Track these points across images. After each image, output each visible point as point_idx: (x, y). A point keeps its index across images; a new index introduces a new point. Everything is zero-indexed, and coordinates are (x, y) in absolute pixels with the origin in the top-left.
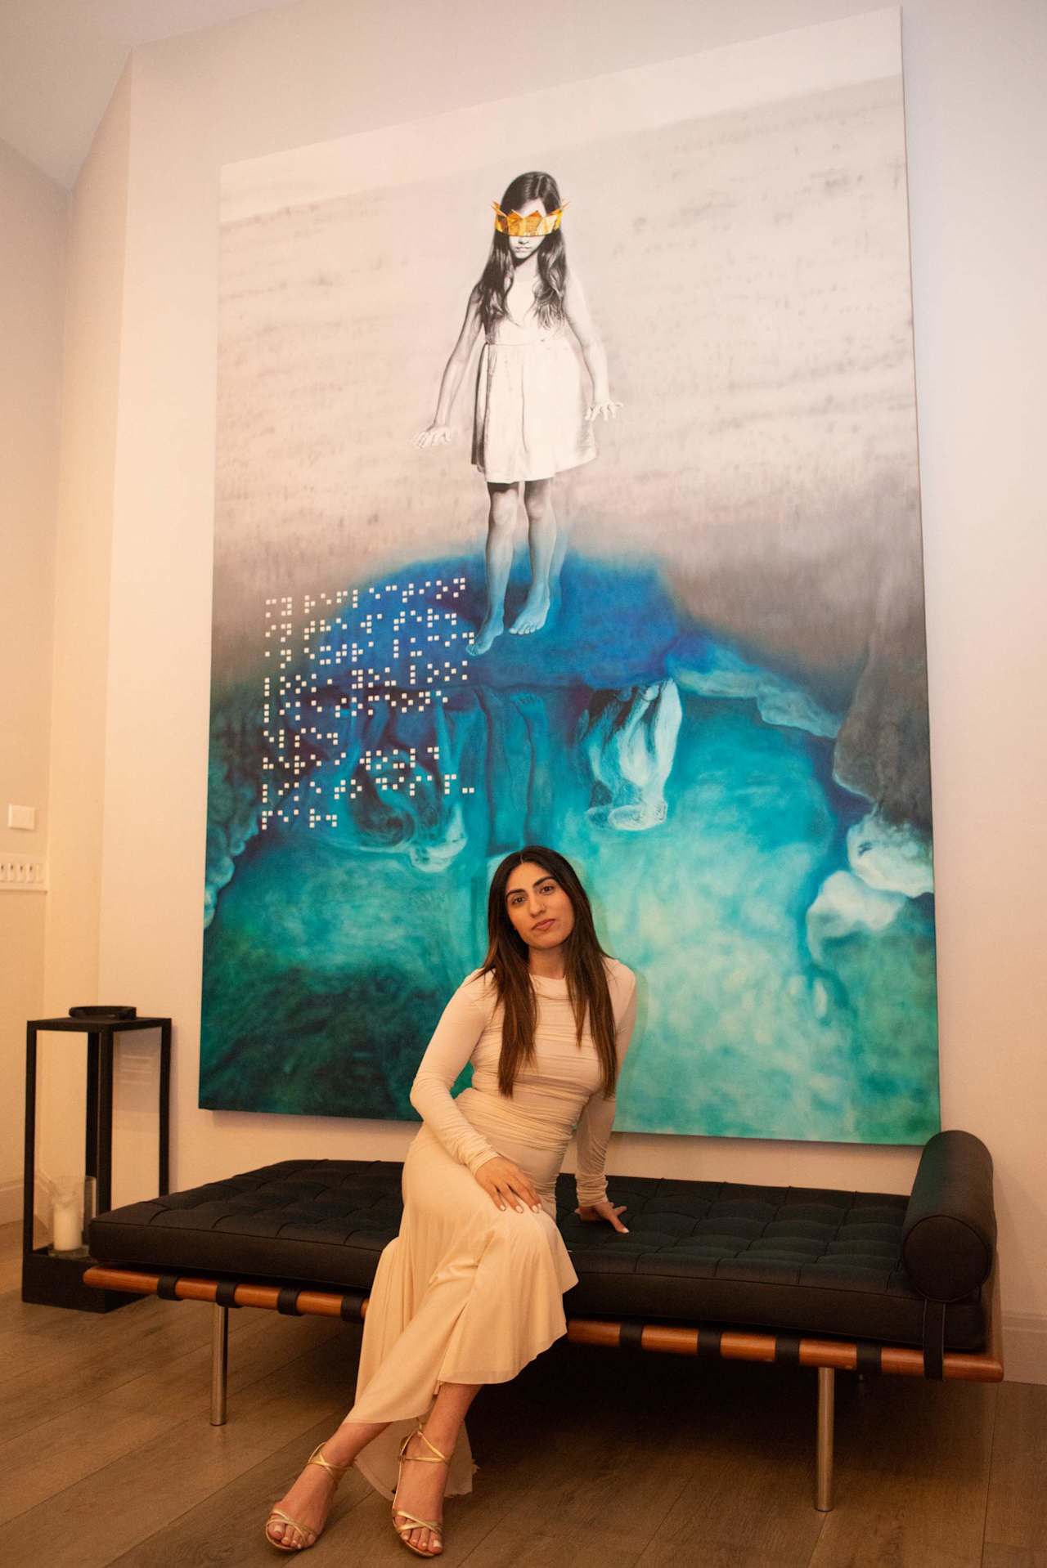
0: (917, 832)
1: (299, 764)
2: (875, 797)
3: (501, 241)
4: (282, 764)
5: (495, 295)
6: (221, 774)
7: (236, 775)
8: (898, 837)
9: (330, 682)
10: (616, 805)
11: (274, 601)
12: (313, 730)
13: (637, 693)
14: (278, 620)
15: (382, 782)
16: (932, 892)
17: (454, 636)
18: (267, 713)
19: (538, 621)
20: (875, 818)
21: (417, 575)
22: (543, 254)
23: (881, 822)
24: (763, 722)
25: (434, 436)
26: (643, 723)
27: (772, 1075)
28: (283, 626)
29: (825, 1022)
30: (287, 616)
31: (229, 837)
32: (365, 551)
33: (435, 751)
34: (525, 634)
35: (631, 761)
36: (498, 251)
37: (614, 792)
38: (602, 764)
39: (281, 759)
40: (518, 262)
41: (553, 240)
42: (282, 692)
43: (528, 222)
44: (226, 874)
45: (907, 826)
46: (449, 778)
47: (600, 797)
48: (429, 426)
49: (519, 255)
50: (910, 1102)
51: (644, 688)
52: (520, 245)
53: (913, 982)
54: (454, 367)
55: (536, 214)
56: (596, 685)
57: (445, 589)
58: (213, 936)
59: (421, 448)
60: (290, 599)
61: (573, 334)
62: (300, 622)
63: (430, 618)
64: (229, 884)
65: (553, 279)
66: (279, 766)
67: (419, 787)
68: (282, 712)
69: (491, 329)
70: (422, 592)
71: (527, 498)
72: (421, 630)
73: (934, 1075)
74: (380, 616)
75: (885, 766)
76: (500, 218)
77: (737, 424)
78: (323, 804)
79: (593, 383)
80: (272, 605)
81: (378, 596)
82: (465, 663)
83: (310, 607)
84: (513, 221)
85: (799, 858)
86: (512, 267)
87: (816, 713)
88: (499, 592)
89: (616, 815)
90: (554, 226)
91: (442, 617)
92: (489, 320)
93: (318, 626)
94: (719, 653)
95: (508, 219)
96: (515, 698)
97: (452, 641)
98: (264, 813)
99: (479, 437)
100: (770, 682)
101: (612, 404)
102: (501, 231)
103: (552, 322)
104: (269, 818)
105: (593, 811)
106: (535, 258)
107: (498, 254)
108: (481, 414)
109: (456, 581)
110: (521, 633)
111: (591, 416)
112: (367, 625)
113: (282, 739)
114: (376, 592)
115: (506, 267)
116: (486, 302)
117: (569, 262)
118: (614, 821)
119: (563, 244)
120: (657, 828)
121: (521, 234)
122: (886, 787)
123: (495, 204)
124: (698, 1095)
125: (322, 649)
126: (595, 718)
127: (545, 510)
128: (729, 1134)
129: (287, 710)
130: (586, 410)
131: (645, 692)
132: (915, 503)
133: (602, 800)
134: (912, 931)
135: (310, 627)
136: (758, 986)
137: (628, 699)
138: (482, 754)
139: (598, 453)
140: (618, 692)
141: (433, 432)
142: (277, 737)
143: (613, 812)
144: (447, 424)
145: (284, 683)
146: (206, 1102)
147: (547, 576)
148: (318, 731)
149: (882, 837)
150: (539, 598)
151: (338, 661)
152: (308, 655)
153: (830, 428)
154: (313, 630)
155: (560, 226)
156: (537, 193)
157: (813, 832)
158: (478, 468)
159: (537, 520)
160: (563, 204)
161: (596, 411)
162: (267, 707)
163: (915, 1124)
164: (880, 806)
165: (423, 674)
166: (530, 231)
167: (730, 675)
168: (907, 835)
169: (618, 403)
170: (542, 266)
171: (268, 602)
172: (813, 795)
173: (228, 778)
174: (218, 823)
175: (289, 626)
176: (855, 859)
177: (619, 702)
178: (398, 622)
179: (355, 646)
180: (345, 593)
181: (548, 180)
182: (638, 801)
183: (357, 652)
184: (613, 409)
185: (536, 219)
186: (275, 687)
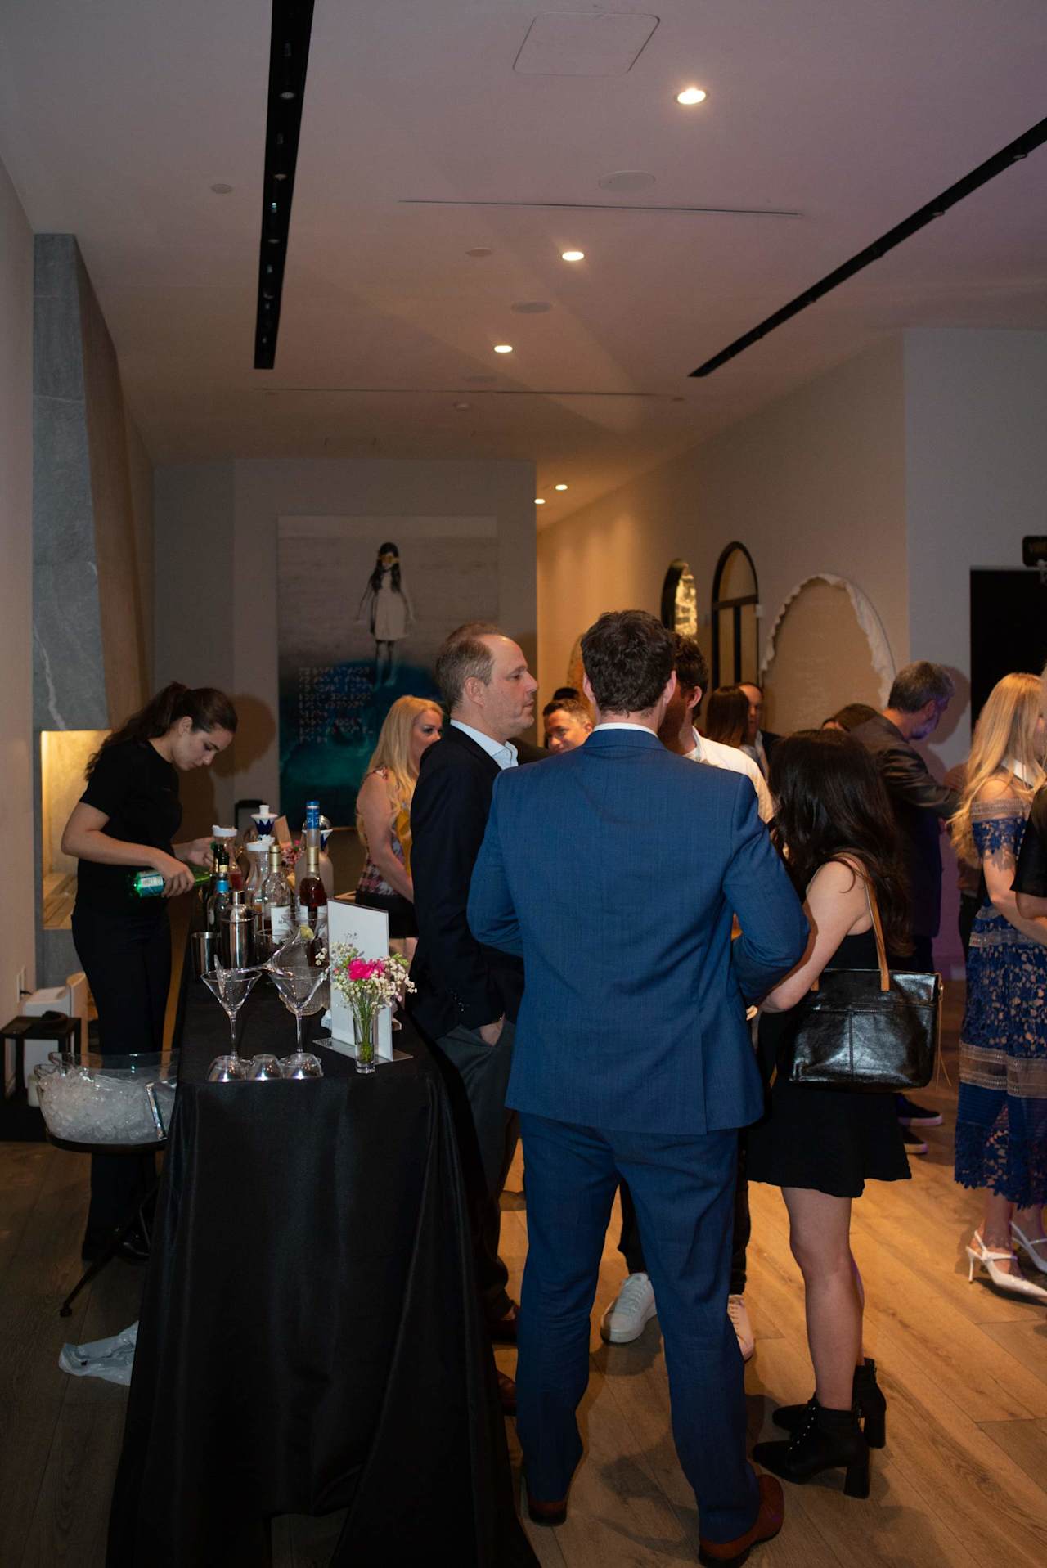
1: (313, 722)
5: (378, 580)
9: (324, 697)
11: (302, 668)
12: (318, 712)
14: (303, 674)
15: (342, 729)
18: (301, 705)
19: (392, 683)
21: (353, 665)
22: (393, 570)
25: (358, 622)
28: (306, 677)
30: (307, 674)
31: (288, 745)
32: (335, 656)
33: (360, 720)
39: (307, 720)
40: (385, 571)
41: (396, 567)
42: (307, 699)
43: (388, 559)
44: (288, 756)
46: (365, 729)
48: (357, 619)
49: (387, 568)
52: (385, 565)
54: (365, 602)
55: (390, 558)
57: (362, 671)
58: (284, 777)
59: (353, 626)
60: (308, 668)
61: (403, 597)
62: (312, 676)
63: (358, 679)
64: (289, 760)
65: (396, 579)
66: (306, 722)
67: (355, 731)
69: (376, 591)
70: (354, 671)
71: (388, 646)
72: (355, 683)
74: (340, 677)
76: (379, 556)
78: (322, 735)
79: (409, 613)
80: (302, 670)
81: (340, 671)
83: (316, 672)
86: (383, 572)
88: (380, 674)
90: (397, 561)
91: (361, 679)
92: (376, 588)
93: (319, 678)
95: (382, 557)
98: (302, 737)
99: (373, 624)
102: (379, 560)
103: (395, 592)
104: (303, 739)
106: (390, 571)
107: (378, 568)
108: (373, 617)
111: (408, 623)
112: (336, 679)
113: (307, 714)
114: (339, 669)
115: (381, 572)
116: (375, 582)
119: (400, 567)
121: (386, 562)
123: (377, 551)
125: (321, 685)
127: (394, 651)
129: (308, 704)
130: (407, 621)
139: (410, 637)
142: (305, 713)
144: (362, 618)
145: (307, 696)
147: (395, 671)
148: (320, 712)
150: (393, 676)
151: (326, 690)
152: (316, 687)
154: (317, 679)
155: (399, 562)
156: (391, 550)
158: (373, 634)
160: (399, 555)
161: (410, 622)
162: (301, 703)
165: (356, 697)
166: (389, 562)
169: (416, 620)
170: (393, 575)
171: (300, 669)
173: (287, 724)
174: (284, 740)
175: (308, 677)
178: (347, 680)
179: (332, 686)
180: (329, 669)
181: (396, 547)
183: (333, 688)
184: (414, 622)
186: (304, 697)
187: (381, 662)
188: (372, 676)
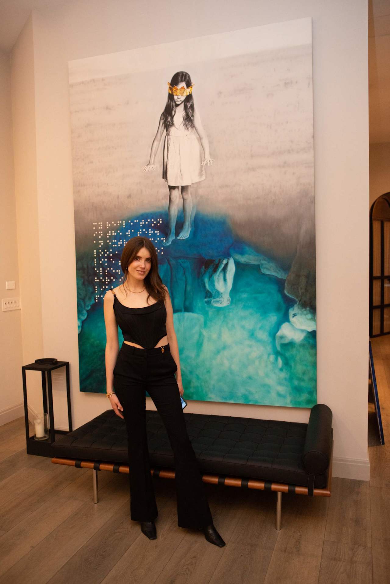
0: (312, 311)
2: (298, 299)
3: (171, 97)
4: (102, 280)
5: (169, 117)
6: (81, 282)
7: (86, 283)
8: (305, 312)
9: (117, 252)
10: (214, 298)
11: (96, 224)
12: (112, 269)
13: (220, 262)
14: (97, 230)
16: (315, 330)
17: (158, 239)
18: (95, 262)
19: (186, 235)
20: (298, 306)
21: (145, 217)
22: (186, 103)
23: (300, 307)
24: (261, 272)
25: (149, 167)
26: (222, 271)
27: (264, 385)
28: (100, 232)
29: (281, 370)
30: (101, 229)
31: (85, 304)
32: (127, 207)
34: (182, 239)
35: (218, 283)
36: (170, 101)
37: (213, 294)
38: (209, 285)
39: (101, 278)
40: (177, 105)
41: (189, 98)
42: (100, 255)
43: (180, 90)
44: (85, 316)
45: (308, 309)
47: (208, 295)
48: (147, 164)
49: (178, 103)
50: (308, 395)
51: (223, 260)
52: (177, 99)
53: (310, 359)
54: (156, 143)
55: (183, 88)
56: (207, 258)
57: (155, 222)
58: (81, 336)
59: (145, 172)
60: (101, 223)
61: (197, 134)
62: (105, 231)
63: (150, 232)
64: (86, 319)
65: (190, 113)
66: (101, 280)
68: (101, 262)
69: (168, 129)
70: (147, 223)
71: (182, 192)
73: (315, 387)
74: (133, 231)
75: (301, 288)
76: (170, 88)
77: (253, 169)
79: (204, 151)
80: (95, 225)
81: (132, 224)
82: (162, 248)
83: (108, 226)
84: (175, 89)
85: (273, 318)
86: (175, 107)
87: (279, 271)
88: (173, 225)
89: (214, 301)
90: (190, 93)
91: (154, 232)
92: (167, 126)
93: (111, 233)
94: (247, 249)
95: (173, 89)
96: (180, 261)
97: (158, 241)
98: (96, 296)
99: (165, 169)
100: (265, 260)
101: (211, 160)
102: (171, 93)
103: (189, 129)
104: (98, 298)
105: (206, 300)
106: (183, 104)
107: (170, 102)
108: (166, 160)
109: (158, 220)
110: (181, 239)
111: (204, 164)
112: (128, 233)
113: (101, 271)
114: (131, 222)
115: (173, 107)
116: (166, 120)
117: (195, 106)
118: (213, 303)
119: (193, 99)
120: (228, 306)
121: (178, 95)
122: (302, 296)
123: (168, 82)
124: (241, 391)
125: (113, 241)
126: (206, 269)
127: (189, 196)
128: (251, 403)
129: (102, 261)
130: (202, 161)
131: (223, 261)
132: (313, 201)
133: (209, 296)
134: (309, 342)
135: (109, 233)
136: (260, 357)
137: (217, 263)
138: (169, 280)
139: (206, 177)
140: (214, 261)
141: (149, 166)
142: (100, 271)
143: (213, 300)
144: (154, 164)
145: (101, 252)
146: (83, 389)
147: (189, 221)
148: (113, 269)
149: (300, 312)
150: (187, 227)
151: (119, 245)
152: (109, 243)
153: (285, 173)
154: (110, 234)
155: (192, 93)
156: (183, 80)
157: (278, 309)
158: (165, 180)
159: (186, 200)
160: (192, 84)
161: (205, 163)
162: (95, 260)
163: (309, 402)
164: (300, 301)
166: (181, 94)
167: (251, 257)
168: (308, 312)
169: (213, 160)
170: (186, 107)
171: (94, 224)
172: (278, 298)
173: (83, 284)
174: (81, 299)
175: (102, 232)
176: (292, 319)
177: (215, 264)
178: (139, 233)
179: (125, 240)
180: (121, 222)
181: (187, 75)
182: (221, 297)
184: (211, 162)
185: (183, 90)
186: (98, 253)
187: (174, 212)
188: (165, 229)
